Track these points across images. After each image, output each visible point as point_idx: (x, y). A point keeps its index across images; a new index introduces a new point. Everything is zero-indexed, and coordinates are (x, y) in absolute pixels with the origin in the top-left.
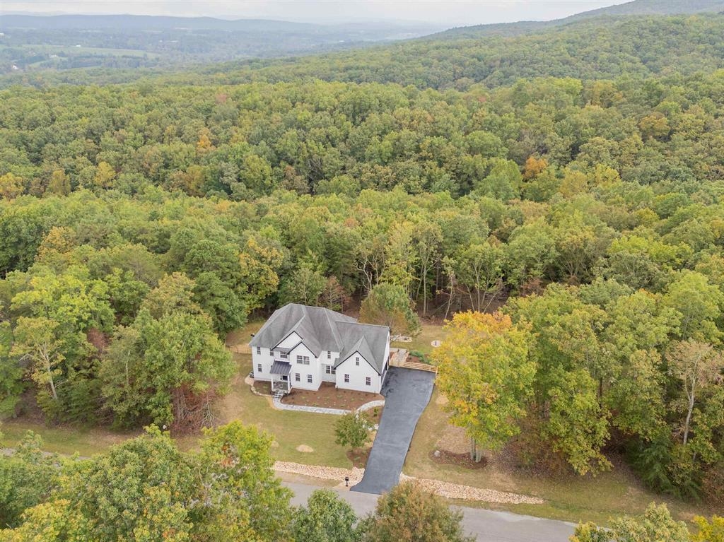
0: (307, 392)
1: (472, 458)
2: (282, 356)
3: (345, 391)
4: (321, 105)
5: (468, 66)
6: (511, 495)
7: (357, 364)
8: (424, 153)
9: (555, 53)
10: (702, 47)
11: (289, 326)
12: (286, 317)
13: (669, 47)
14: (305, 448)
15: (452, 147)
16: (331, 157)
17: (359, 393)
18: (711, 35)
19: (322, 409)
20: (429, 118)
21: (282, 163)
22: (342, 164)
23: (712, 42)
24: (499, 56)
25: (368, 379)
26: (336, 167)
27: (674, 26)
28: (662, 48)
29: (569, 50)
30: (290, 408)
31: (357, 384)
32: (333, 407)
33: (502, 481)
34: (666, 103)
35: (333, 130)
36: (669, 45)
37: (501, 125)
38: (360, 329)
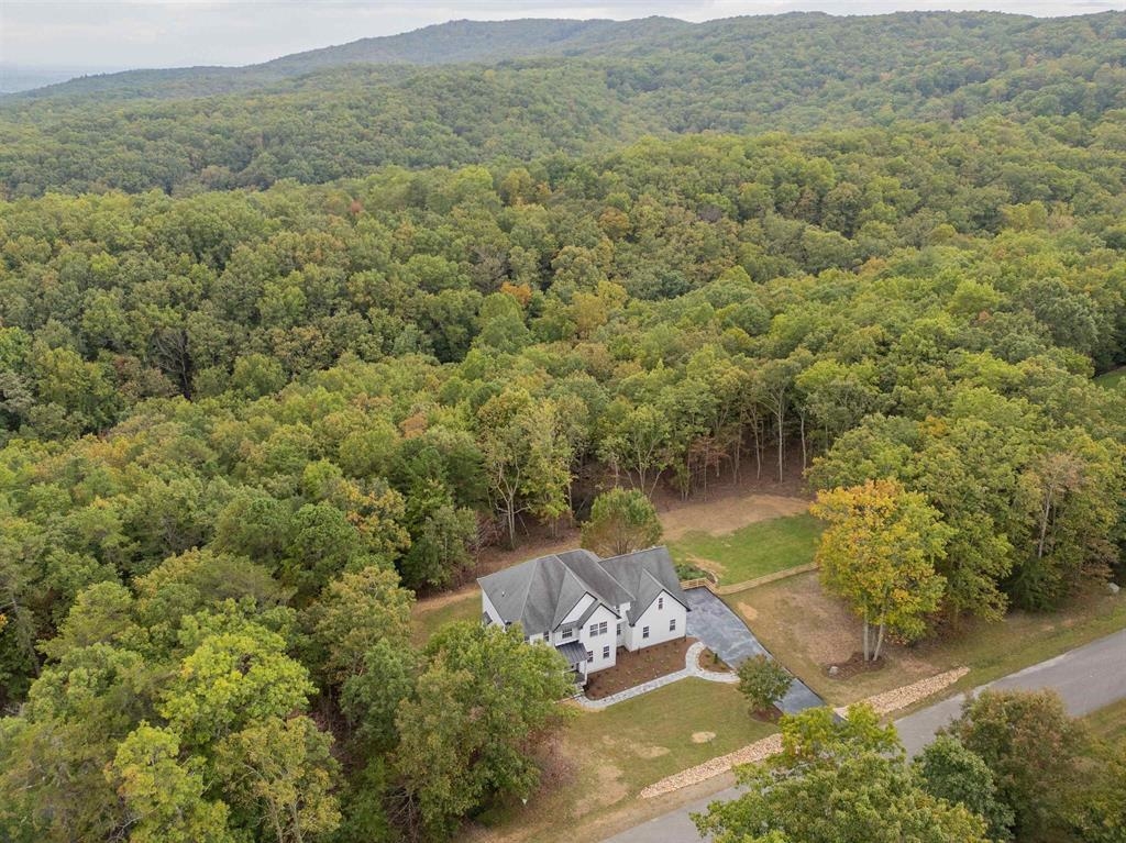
0: (606, 671)
1: (867, 658)
2: (564, 636)
3: (648, 650)
4: (120, 241)
6: (941, 676)
7: (660, 607)
8: (360, 298)
9: (340, 123)
10: (516, 110)
11: (555, 590)
12: (543, 576)
13: (479, 112)
14: (700, 737)
16: (204, 325)
17: (664, 645)
18: (520, 96)
19: (648, 683)
20: (339, 244)
22: (227, 336)
23: (525, 104)
24: (260, 130)
25: (673, 621)
26: (217, 343)
27: (475, 83)
28: (473, 115)
29: (359, 118)
30: (610, 701)
31: (660, 635)
32: (659, 676)
33: (919, 667)
35: (177, 281)
36: (479, 109)
38: (634, 561)
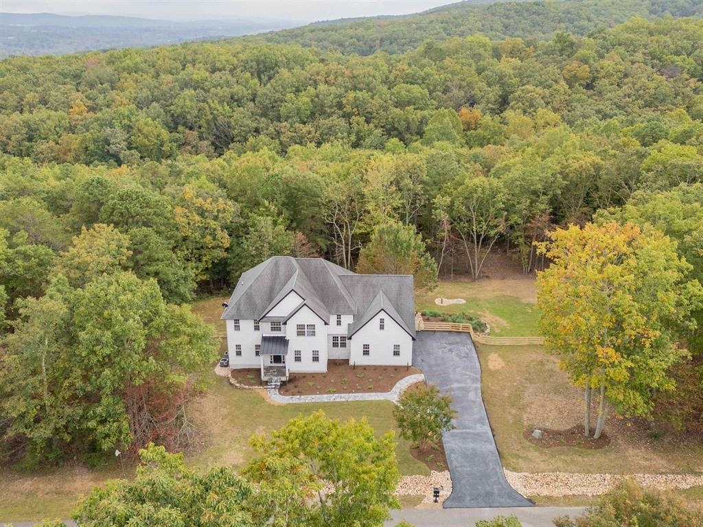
0: (314, 376)
1: (587, 434)
2: (273, 329)
3: (365, 368)
5: (348, 47)
6: (671, 477)
7: (382, 327)
8: (348, 109)
9: (432, 32)
10: (563, 25)
11: (277, 287)
12: (272, 275)
13: (534, 26)
15: (380, 101)
16: (242, 117)
17: (385, 369)
18: (569, 15)
19: (343, 395)
20: (347, 73)
21: (181, 128)
22: (255, 125)
23: (571, 21)
24: (379, 36)
25: (397, 346)
26: (247, 129)
27: (536, 7)
28: (529, 28)
29: (445, 29)
30: (296, 399)
31: (381, 357)
32: (357, 391)
33: (647, 460)
34: (581, 52)
35: (237, 88)
36: (534, 24)
37: (424, 79)
38: (374, 282)
